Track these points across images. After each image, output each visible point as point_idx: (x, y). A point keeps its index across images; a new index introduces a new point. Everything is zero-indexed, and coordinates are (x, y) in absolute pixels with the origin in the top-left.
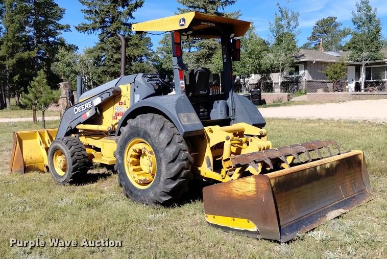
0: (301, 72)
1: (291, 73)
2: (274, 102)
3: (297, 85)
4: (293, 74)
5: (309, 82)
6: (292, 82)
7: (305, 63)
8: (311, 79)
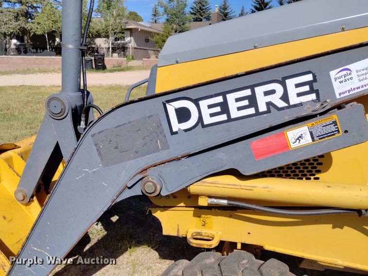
0: (128, 39)
1: (116, 39)
2: (114, 67)
3: (124, 51)
4: (119, 40)
5: (135, 48)
6: (118, 48)
7: (130, 30)
8: (136, 46)
